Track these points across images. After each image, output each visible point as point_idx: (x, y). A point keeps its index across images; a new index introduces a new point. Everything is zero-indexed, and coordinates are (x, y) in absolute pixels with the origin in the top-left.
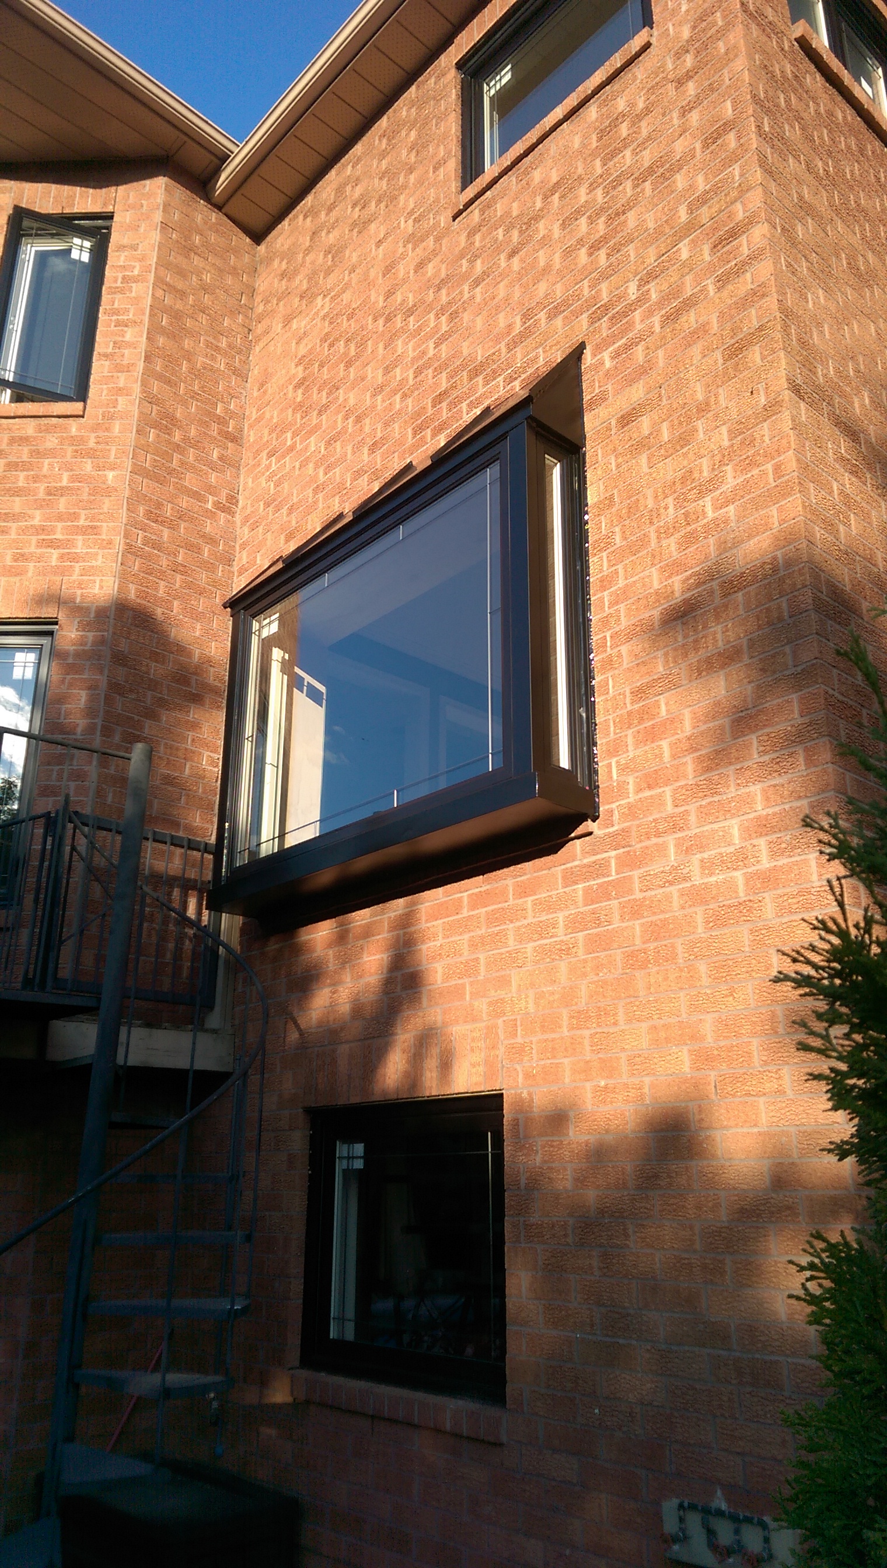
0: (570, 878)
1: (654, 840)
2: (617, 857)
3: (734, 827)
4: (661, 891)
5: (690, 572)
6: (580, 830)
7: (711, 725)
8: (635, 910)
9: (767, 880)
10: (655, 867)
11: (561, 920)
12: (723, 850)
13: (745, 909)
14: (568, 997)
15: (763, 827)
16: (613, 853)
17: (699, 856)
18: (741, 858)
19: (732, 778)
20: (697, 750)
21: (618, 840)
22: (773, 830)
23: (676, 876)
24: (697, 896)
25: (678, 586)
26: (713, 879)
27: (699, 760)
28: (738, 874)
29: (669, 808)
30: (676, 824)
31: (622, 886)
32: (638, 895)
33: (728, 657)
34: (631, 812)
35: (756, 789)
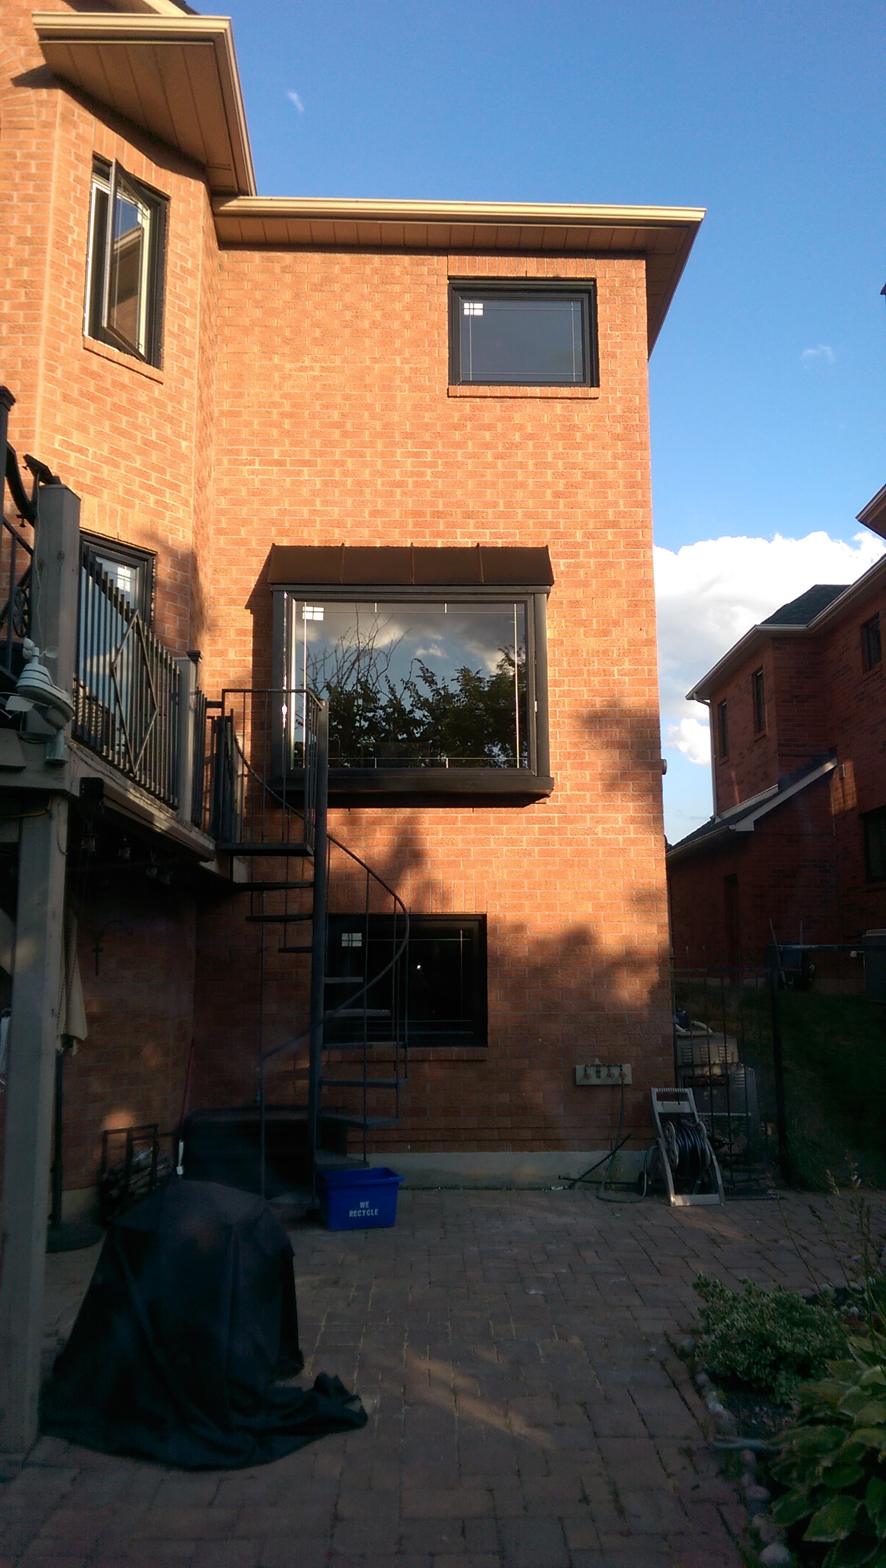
0: (529, 821)
1: (580, 814)
2: (559, 817)
3: (620, 817)
4: (583, 836)
5: (604, 698)
6: (541, 801)
7: (612, 771)
8: (569, 842)
9: (633, 842)
10: (579, 826)
11: (525, 839)
12: (614, 826)
13: (622, 852)
14: (528, 875)
15: (633, 820)
16: (557, 815)
17: (601, 825)
18: (623, 831)
19: (620, 797)
20: (603, 780)
21: (561, 809)
22: (637, 823)
23: (591, 831)
24: (601, 842)
25: (599, 703)
26: (608, 837)
27: (605, 785)
28: (620, 837)
29: (588, 802)
30: (591, 810)
31: (561, 831)
32: (569, 836)
33: (621, 745)
34: (569, 799)
35: (631, 804)
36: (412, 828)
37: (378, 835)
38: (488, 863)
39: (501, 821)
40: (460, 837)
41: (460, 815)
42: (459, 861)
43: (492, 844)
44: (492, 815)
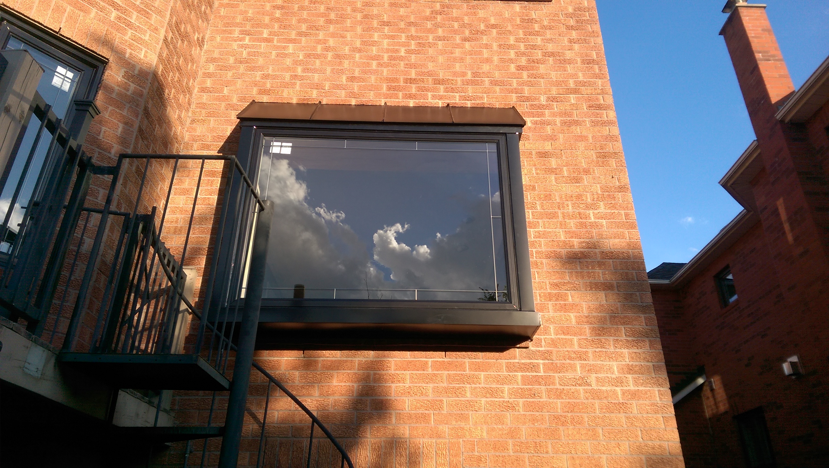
0: (510, 368)
1: (568, 361)
2: (544, 364)
3: (615, 365)
4: (575, 387)
5: (583, 240)
6: (523, 344)
7: (599, 314)
8: (559, 394)
9: (634, 395)
10: (570, 375)
11: (506, 389)
12: (609, 375)
13: (622, 407)
14: (513, 433)
15: (630, 370)
16: (542, 361)
17: (595, 375)
18: (619, 382)
19: (612, 343)
20: (591, 324)
21: (546, 355)
22: (635, 372)
23: (584, 382)
24: (596, 395)
25: (576, 244)
26: (604, 388)
27: (593, 329)
28: (618, 389)
29: (576, 348)
30: (581, 356)
31: (547, 381)
32: (558, 386)
33: (607, 287)
34: (554, 343)
35: (625, 351)
36: (375, 374)
37: (335, 382)
38: (464, 418)
39: (478, 368)
40: (431, 385)
41: (430, 360)
42: (429, 415)
43: (468, 394)
44: (467, 360)
